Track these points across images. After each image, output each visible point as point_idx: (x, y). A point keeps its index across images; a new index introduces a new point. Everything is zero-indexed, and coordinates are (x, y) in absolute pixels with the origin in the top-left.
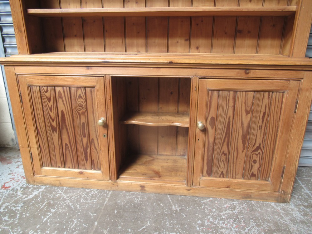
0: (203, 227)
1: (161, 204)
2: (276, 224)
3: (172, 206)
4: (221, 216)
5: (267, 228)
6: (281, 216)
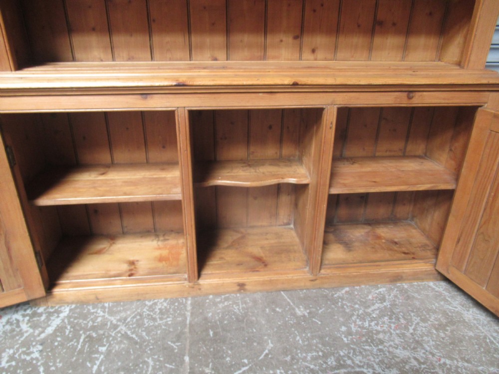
0: (352, 336)
1: (278, 309)
2: (445, 313)
3: (294, 309)
4: (370, 314)
5: (437, 323)
6: (447, 300)
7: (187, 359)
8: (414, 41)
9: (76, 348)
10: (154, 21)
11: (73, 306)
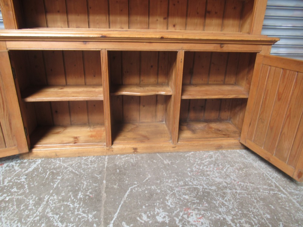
0: (193, 172)
1: (154, 161)
2: (243, 163)
3: (163, 161)
4: (204, 163)
5: (238, 167)
6: (245, 158)
7: (104, 182)
8: (226, 22)
9: (45, 177)
10: (90, 8)
11: (43, 159)
